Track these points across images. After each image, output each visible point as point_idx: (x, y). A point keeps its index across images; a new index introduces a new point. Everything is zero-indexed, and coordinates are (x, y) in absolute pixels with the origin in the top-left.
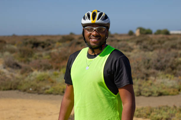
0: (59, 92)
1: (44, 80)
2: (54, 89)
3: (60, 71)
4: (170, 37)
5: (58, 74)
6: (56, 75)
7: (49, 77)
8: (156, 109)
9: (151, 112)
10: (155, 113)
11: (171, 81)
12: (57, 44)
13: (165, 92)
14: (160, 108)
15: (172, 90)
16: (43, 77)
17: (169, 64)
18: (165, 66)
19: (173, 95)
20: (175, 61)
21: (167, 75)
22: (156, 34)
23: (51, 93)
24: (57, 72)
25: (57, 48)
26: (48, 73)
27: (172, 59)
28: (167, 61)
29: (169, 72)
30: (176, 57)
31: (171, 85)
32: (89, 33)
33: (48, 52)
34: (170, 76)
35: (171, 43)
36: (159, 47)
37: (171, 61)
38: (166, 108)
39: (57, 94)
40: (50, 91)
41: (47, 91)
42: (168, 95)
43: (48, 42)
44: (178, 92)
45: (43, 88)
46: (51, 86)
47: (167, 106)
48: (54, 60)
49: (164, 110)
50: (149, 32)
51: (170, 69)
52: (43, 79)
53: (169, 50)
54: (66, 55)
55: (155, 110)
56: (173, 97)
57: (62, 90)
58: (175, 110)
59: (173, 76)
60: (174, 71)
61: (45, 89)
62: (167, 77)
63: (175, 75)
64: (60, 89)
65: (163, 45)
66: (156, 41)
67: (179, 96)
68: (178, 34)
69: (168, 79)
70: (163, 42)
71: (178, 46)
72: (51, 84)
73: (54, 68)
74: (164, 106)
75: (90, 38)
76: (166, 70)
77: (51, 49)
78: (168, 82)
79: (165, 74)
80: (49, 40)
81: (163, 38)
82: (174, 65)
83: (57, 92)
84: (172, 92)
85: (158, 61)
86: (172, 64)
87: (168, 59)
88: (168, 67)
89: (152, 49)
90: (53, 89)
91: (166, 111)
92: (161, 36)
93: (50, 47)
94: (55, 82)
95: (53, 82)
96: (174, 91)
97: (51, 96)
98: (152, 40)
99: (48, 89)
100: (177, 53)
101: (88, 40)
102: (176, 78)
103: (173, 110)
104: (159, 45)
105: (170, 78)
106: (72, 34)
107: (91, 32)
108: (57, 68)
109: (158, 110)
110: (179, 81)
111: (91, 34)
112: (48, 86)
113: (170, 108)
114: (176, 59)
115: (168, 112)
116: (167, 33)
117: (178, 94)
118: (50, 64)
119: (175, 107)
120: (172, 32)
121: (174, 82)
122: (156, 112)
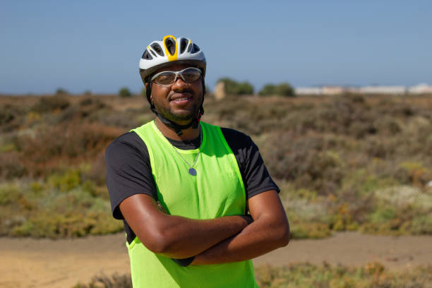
0: (46, 231)
1: (8, 203)
2: (34, 223)
3: (45, 181)
4: (296, 102)
5: (41, 189)
6: (37, 190)
7: (20, 196)
8: (284, 269)
9: (273, 278)
10: (282, 280)
11: (312, 206)
12: (30, 117)
13: (300, 231)
14: (292, 269)
15: (314, 226)
16: (6, 195)
17: (305, 166)
18: (296, 170)
19: (317, 238)
20: (319, 159)
21: (301, 191)
22: (262, 94)
23: (27, 235)
24: (40, 183)
25: (31, 126)
26: (18, 185)
27: (312, 152)
28: (300, 159)
29: (305, 185)
30: (319, 149)
31: (312, 215)
32: (164, 88)
33: (10, 135)
34: (307, 193)
35: (302, 116)
36: (273, 126)
37: (309, 158)
38: (306, 268)
39: (44, 237)
40: (23, 228)
41: (17, 229)
42: (306, 237)
43: (8, 112)
44: (327, 230)
45: (8, 222)
46: (28, 217)
47: (308, 264)
48: (30, 154)
49: (302, 272)
50: (245, 90)
51: (307, 177)
52: (5, 200)
53: (303, 133)
54: (59, 143)
55: (281, 273)
56: (319, 242)
57: (54, 228)
58: (327, 273)
59: (314, 195)
60: (318, 182)
61: (12, 225)
62: (301, 196)
63: (320, 191)
64: (49, 224)
65: (284, 121)
66: (266, 112)
67: (331, 240)
68: (314, 96)
69: (304, 201)
70: (284, 114)
71: (319, 123)
72: (26, 212)
73: (31, 175)
74: (300, 264)
75: (170, 100)
76: (299, 180)
77: (17, 127)
78: (304, 208)
79: (297, 188)
80: (8, 107)
81: (281, 104)
82: (317, 168)
83: (42, 233)
84: (314, 232)
85: (280, 158)
86: (312, 166)
87: (301, 153)
88: (303, 173)
89: (257, 129)
90: (31, 225)
91: (307, 274)
92: (275, 98)
93: (14, 123)
94: (36, 209)
95: (29, 208)
96: (319, 229)
97: (28, 241)
98: (255, 108)
99: (20, 224)
100: (321, 140)
101: (166, 103)
102: (321, 198)
103: (323, 272)
104: (275, 121)
105: (309, 199)
106: (60, 92)
107: (169, 86)
108: (38, 174)
109: (288, 273)
110: (329, 205)
111: (170, 89)
112: (18, 218)
113: (315, 268)
114: (321, 154)
115: (313, 278)
116: (288, 92)
117: (329, 235)
118: (22, 165)
119: (326, 265)
120: (300, 90)
121: (319, 207)
122: (284, 277)
